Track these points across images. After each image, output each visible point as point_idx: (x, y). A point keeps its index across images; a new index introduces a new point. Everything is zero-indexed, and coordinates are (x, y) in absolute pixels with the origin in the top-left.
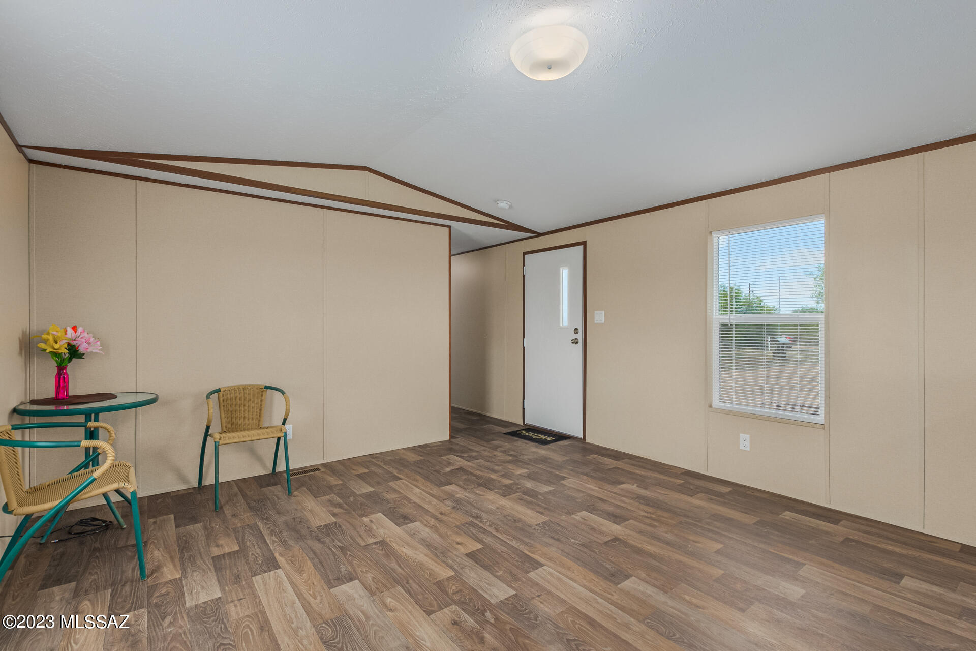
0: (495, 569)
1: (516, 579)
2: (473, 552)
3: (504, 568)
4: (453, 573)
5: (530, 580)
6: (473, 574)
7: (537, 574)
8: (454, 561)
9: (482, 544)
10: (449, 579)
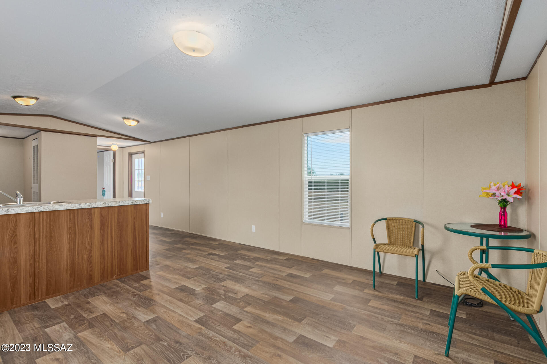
0: (223, 315)
1: (212, 312)
2: (238, 323)
3: (218, 316)
4: (245, 309)
5: (203, 312)
6: (234, 310)
7: (199, 315)
8: (247, 316)
9: (233, 329)
10: (246, 307)
